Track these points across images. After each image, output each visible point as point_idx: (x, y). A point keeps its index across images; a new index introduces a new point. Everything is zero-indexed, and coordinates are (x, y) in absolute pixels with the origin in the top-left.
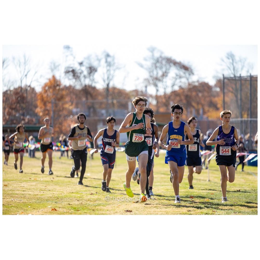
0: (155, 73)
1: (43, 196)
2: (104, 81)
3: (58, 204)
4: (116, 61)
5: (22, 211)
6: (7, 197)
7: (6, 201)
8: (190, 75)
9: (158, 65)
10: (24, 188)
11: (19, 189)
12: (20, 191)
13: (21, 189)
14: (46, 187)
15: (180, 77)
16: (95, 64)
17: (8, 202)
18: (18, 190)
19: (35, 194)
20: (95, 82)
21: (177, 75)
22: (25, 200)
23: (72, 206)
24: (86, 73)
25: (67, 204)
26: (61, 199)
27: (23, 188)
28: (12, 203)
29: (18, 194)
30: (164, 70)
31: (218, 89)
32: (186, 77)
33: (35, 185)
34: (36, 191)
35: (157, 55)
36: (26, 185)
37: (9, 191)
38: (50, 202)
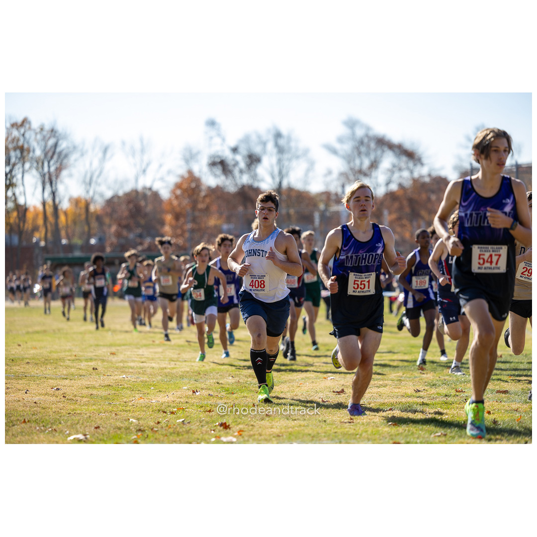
0: (358, 162)
1: (174, 371)
2: (273, 178)
3: (200, 383)
4: (293, 144)
5: (141, 395)
6: (116, 373)
7: (114, 380)
8: (415, 165)
9: (363, 149)
10: (144, 357)
11: (136, 359)
12: (136, 363)
13: (140, 359)
14: (179, 356)
15: (400, 169)
16: (257, 150)
17: (117, 381)
18: (133, 361)
19: (161, 366)
20: (259, 181)
21: (394, 166)
22: (145, 378)
23: (224, 386)
24: (242, 165)
25: (215, 383)
26: (205, 375)
27: (141, 358)
28: (123, 383)
29: (134, 367)
30: (372, 157)
32: (408, 168)
33: (162, 352)
34: (162, 362)
35: (360, 133)
36: (145, 352)
37: (119, 362)
38: (186, 380)
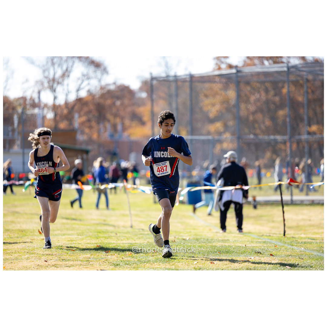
0: (52, 71)
31: (144, 95)
32: (96, 77)
